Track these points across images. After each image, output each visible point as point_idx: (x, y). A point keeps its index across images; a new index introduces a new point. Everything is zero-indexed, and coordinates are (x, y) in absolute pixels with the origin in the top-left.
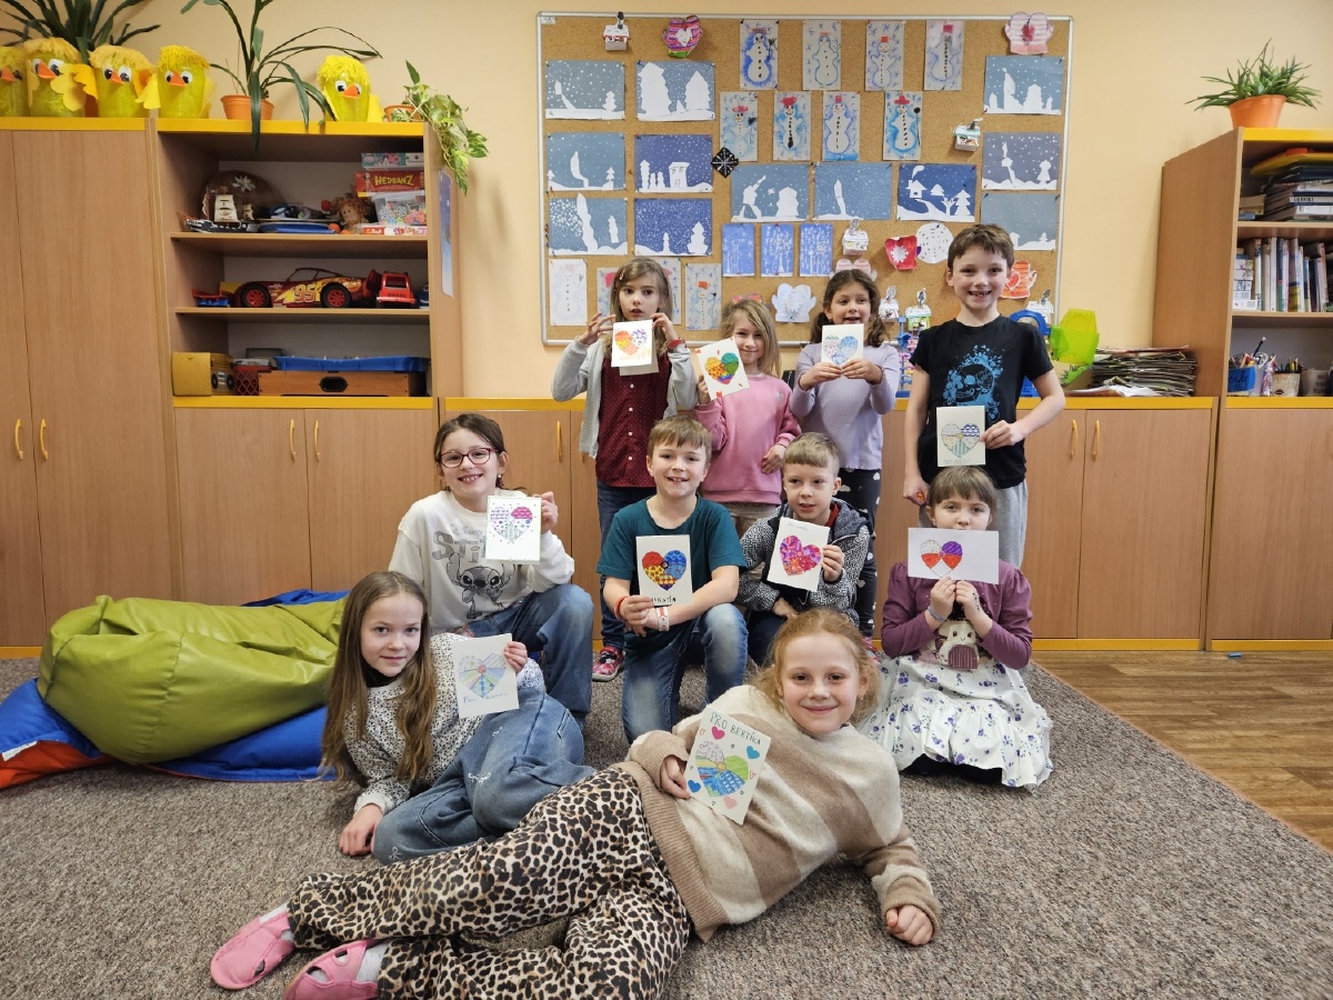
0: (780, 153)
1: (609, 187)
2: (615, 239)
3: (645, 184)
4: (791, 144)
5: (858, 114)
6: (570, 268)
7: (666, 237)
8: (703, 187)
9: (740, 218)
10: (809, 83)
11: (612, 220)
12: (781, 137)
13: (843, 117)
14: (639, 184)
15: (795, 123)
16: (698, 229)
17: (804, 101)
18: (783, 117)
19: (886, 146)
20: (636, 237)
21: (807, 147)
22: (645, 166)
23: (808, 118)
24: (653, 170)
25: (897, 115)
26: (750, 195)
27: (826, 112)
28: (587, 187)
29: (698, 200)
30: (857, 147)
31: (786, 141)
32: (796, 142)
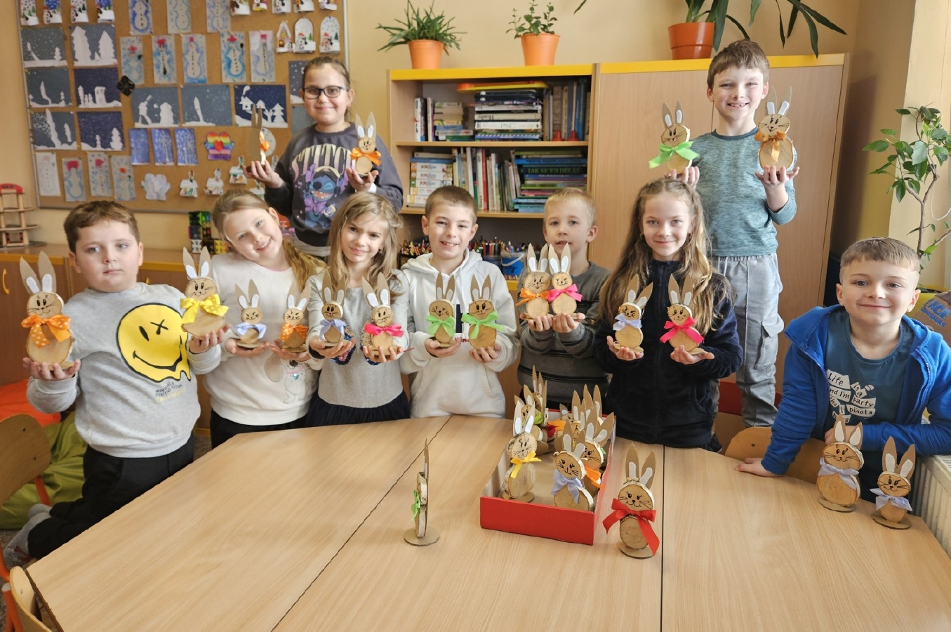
0: (159, 79)
1: (62, 104)
2: (70, 140)
3: (82, 102)
4: (165, 72)
5: (205, 50)
6: (47, 158)
7: (98, 138)
8: (115, 104)
9: (139, 125)
10: (172, 29)
11: (66, 127)
12: (158, 68)
13: (195, 52)
14: (79, 102)
15: (167, 57)
16: (115, 132)
17: (170, 42)
18: (158, 54)
19: (224, 73)
20: (81, 138)
21: (174, 75)
22: (81, 89)
23: (174, 54)
24: (86, 92)
25: (230, 48)
26: (143, 109)
27: (184, 49)
28: (51, 105)
29: (114, 112)
30: (206, 74)
31: (162, 70)
32: (168, 70)
